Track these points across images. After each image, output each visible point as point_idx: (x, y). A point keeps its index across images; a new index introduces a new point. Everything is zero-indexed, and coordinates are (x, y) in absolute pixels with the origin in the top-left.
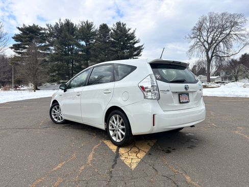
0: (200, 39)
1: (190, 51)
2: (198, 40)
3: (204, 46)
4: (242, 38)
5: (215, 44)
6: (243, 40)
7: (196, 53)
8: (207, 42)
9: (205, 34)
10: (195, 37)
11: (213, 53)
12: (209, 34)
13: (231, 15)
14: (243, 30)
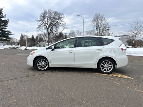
0: (44, 22)
1: (38, 28)
2: (43, 23)
3: (46, 27)
4: (63, 25)
5: (51, 26)
6: (63, 26)
7: (41, 29)
8: (48, 25)
9: (46, 20)
10: (41, 21)
11: (50, 31)
12: (48, 20)
13: (58, 13)
14: (63, 21)
